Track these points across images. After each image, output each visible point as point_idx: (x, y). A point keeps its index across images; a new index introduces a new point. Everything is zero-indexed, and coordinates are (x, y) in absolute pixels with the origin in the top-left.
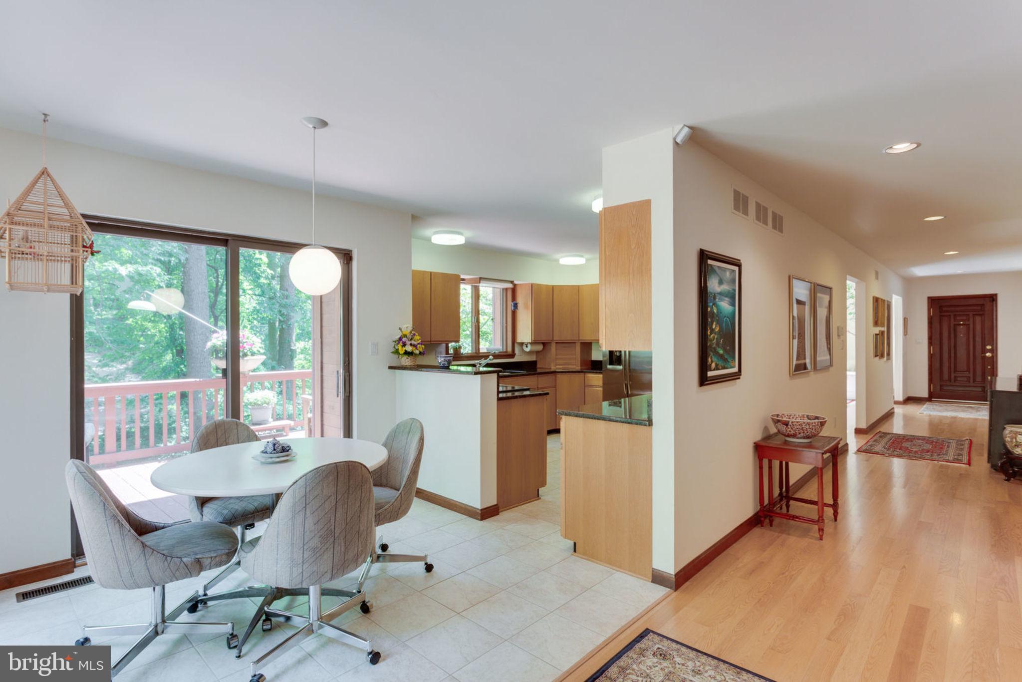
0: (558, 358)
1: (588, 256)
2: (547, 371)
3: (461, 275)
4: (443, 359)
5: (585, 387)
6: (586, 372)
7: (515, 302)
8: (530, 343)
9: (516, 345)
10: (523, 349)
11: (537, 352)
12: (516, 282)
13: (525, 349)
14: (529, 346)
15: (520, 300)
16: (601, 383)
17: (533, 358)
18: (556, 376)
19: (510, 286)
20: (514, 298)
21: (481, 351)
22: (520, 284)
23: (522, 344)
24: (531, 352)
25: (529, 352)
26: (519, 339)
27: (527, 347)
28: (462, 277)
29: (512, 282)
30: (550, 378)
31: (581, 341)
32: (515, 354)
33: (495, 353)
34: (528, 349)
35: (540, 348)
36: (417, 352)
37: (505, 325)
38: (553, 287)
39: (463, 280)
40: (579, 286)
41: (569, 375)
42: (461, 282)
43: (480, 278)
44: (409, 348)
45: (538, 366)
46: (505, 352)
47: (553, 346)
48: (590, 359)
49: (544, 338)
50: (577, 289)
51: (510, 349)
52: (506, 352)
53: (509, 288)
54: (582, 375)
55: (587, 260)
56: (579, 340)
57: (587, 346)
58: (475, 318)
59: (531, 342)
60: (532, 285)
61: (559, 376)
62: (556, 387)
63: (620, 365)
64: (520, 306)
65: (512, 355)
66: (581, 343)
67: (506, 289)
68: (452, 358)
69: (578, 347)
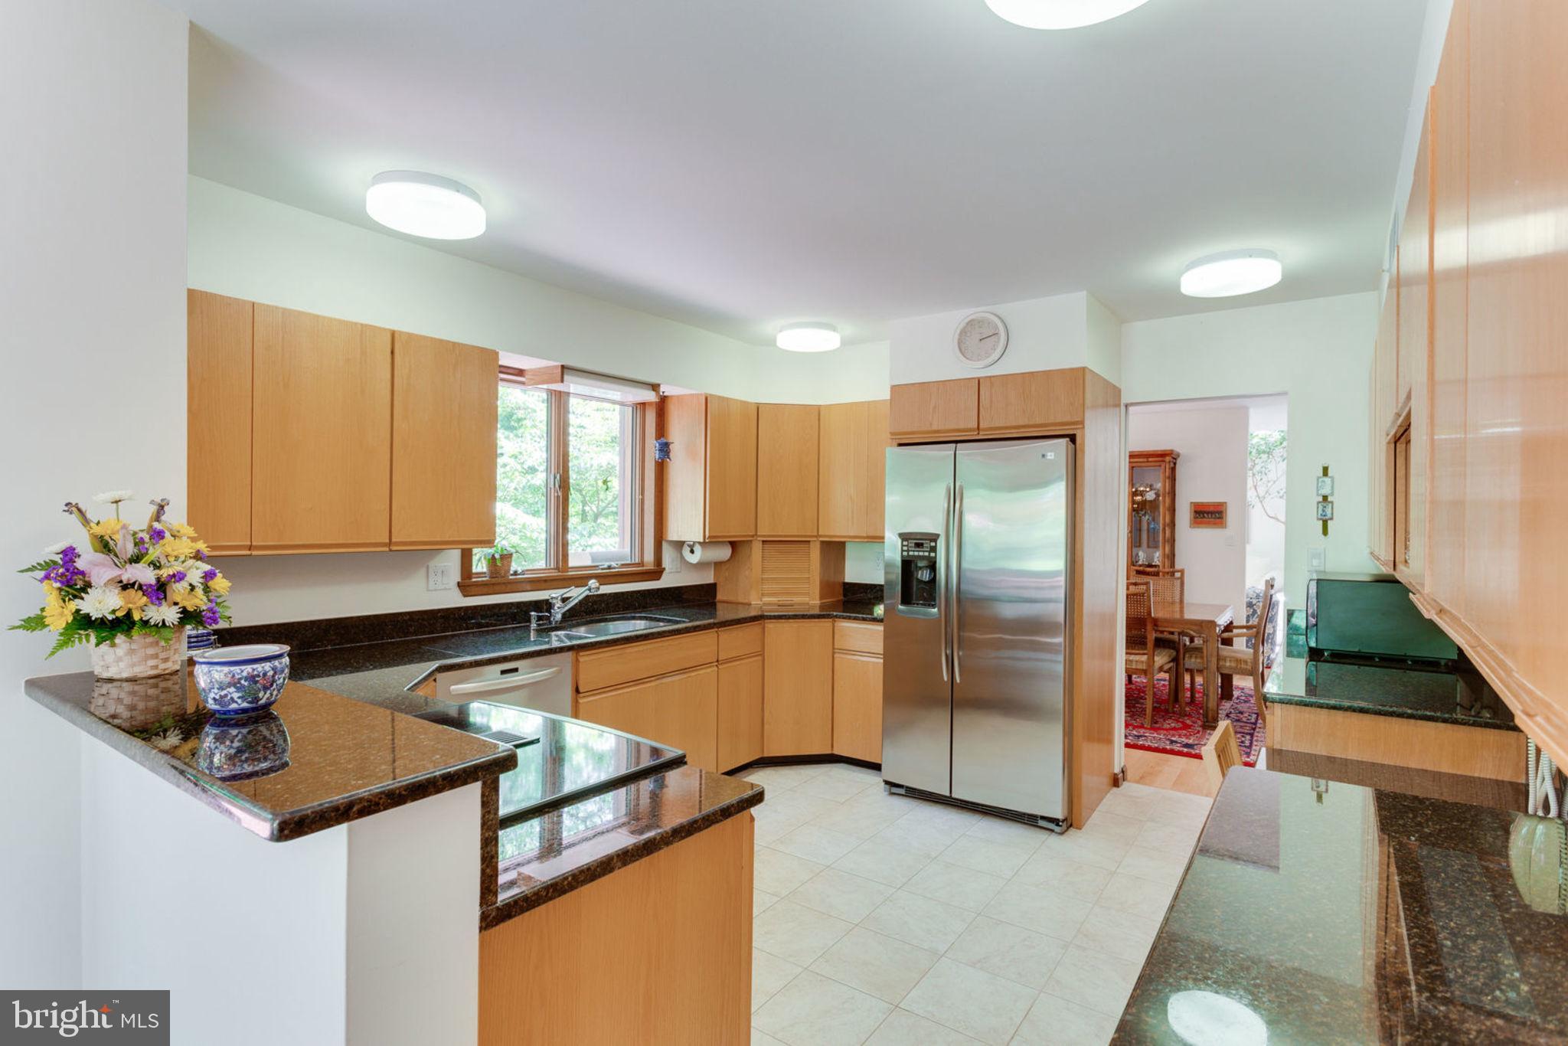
0: (767, 579)
1: (849, 329)
2: (742, 614)
3: (501, 354)
4: (220, 674)
5: (834, 653)
6: (836, 616)
7: (663, 440)
8: (699, 543)
9: (665, 546)
10: (682, 557)
11: (718, 565)
12: (666, 389)
13: (686, 558)
14: (698, 549)
15: (677, 435)
16: (879, 648)
17: (707, 578)
18: (764, 628)
19: (650, 396)
20: (661, 430)
21: (572, 563)
22: (679, 397)
23: (679, 545)
24: (701, 566)
25: (698, 564)
26: (674, 532)
27: (692, 552)
28: (506, 360)
29: (655, 387)
30: (750, 631)
31: (821, 539)
32: (664, 569)
33: (609, 567)
34: (694, 559)
35: (724, 553)
36: (171, 615)
37: (638, 497)
38: (758, 407)
39: (505, 370)
40: (819, 407)
41: (795, 625)
42: (502, 376)
43: (563, 367)
44: (102, 602)
45: (720, 596)
46: (638, 565)
47: (757, 549)
48: (842, 581)
49: (736, 532)
50: (815, 415)
51: (649, 557)
52: (642, 564)
53: (650, 404)
54: (826, 624)
55: (845, 343)
56: (818, 536)
57: (835, 550)
58: (555, 478)
59: (702, 540)
60: (706, 399)
61: (770, 625)
62: (763, 655)
63: (933, 606)
64: (676, 450)
65: (657, 573)
66: (823, 542)
67: (643, 405)
68: (286, 660)
69: (815, 552)
